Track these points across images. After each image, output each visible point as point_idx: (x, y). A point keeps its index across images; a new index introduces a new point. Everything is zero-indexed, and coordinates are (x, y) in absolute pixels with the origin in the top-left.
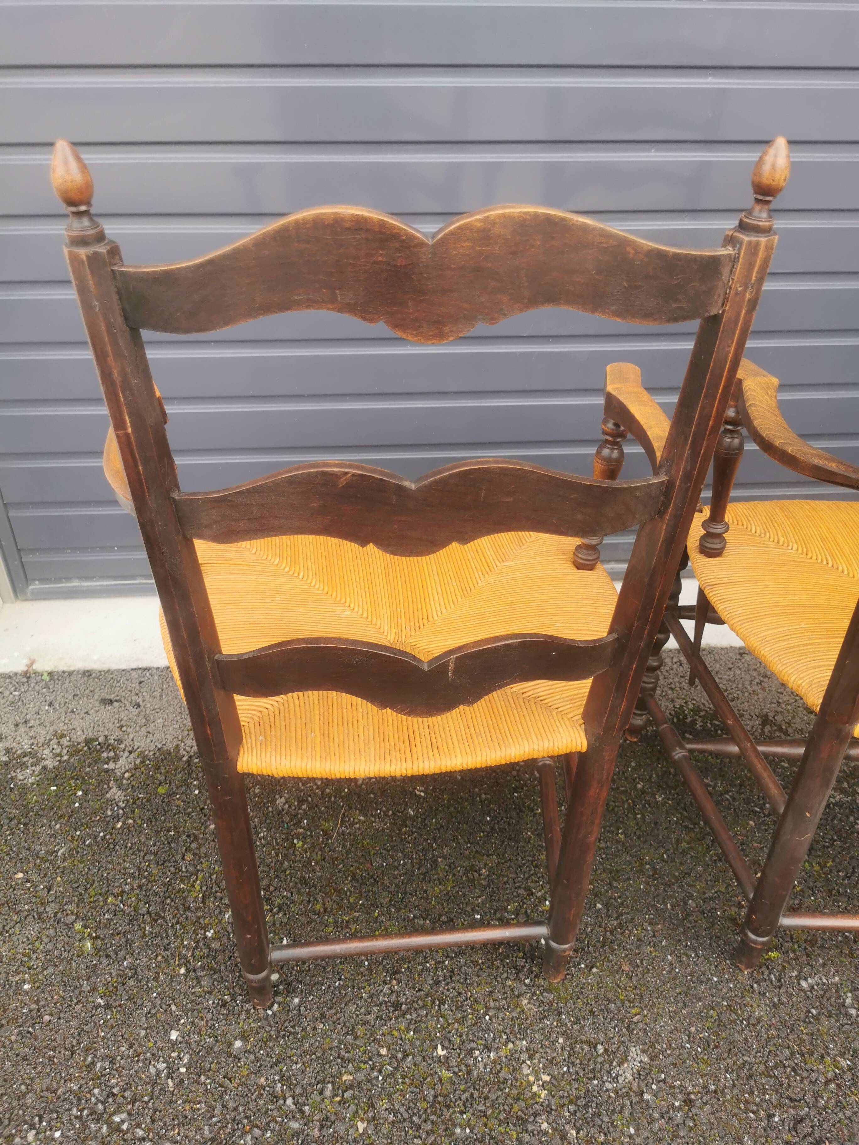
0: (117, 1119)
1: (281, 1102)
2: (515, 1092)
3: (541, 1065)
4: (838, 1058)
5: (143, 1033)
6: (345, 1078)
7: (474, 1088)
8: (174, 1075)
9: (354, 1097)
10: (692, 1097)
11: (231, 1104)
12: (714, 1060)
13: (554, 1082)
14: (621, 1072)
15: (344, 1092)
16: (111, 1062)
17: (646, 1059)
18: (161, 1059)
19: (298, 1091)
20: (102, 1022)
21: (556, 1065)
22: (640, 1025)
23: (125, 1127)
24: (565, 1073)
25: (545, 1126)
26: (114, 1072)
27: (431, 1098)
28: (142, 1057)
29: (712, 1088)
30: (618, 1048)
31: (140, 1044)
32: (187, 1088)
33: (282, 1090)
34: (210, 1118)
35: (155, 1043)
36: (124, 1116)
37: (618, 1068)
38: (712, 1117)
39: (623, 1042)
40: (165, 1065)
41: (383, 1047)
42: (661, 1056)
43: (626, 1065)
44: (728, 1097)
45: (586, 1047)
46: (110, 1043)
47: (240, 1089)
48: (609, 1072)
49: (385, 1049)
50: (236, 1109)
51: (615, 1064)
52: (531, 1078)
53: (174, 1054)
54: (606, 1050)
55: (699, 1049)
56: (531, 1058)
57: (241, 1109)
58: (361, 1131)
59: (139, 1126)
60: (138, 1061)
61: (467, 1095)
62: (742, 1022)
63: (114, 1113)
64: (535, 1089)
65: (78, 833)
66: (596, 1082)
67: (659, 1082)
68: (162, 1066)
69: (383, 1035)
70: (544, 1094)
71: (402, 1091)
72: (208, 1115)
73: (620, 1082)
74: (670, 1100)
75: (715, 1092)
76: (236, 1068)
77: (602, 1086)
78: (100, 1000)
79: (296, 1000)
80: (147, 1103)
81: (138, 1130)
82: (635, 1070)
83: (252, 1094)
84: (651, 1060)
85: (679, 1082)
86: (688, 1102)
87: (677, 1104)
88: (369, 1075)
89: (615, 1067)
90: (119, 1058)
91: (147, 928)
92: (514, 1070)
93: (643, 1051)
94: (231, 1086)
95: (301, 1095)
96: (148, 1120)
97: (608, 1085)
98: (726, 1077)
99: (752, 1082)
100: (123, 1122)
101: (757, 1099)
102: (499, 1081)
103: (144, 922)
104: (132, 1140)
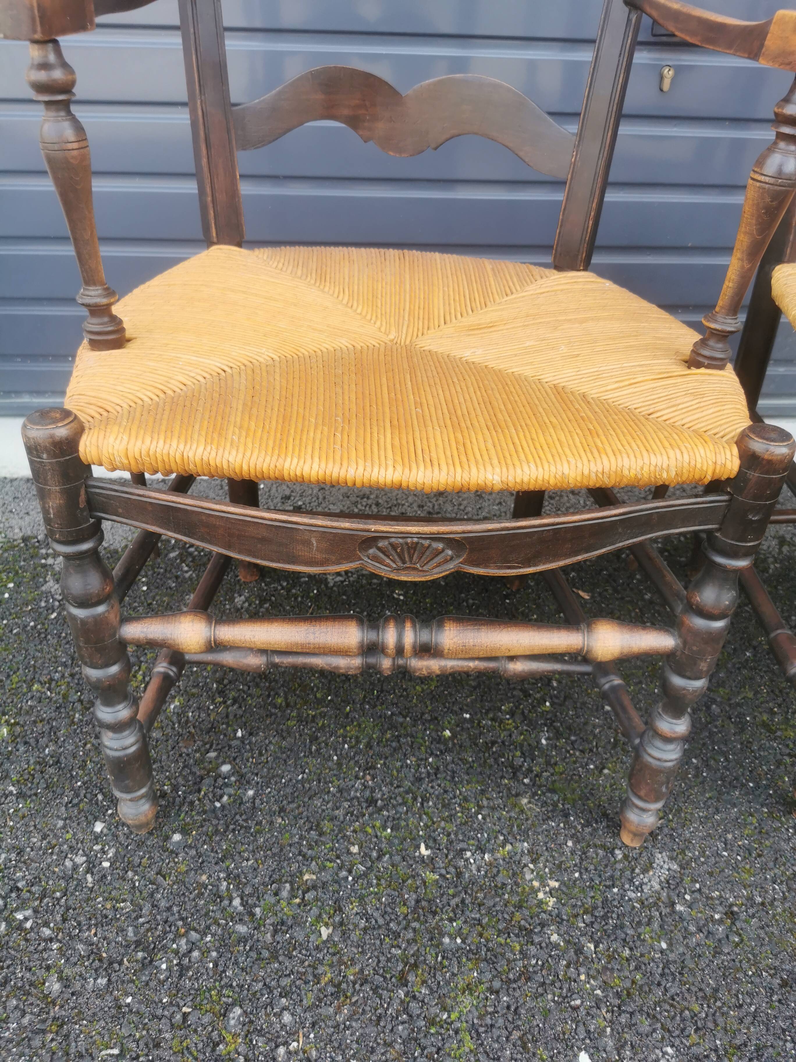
0: (20, 916)
1: (226, 902)
2: (515, 899)
3: (547, 870)
5: (60, 823)
6: (306, 877)
7: (466, 893)
8: (95, 870)
9: (317, 899)
10: (735, 909)
11: (163, 904)
12: (759, 871)
13: (564, 889)
14: (646, 880)
15: (304, 893)
16: (18, 854)
17: (675, 867)
18: (81, 852)
19: (248, 890)
20: (12, 810)
21: (565, 870)
22: (666, 830)
23: (28, 925)
24: (576, 879)
25: (555, 938)
26: (20, 865)
27: (413, 903)
28: (56, 849)
29: (759, 900)
30: (641, 854)
31: (55, 835)
32: (110, 884)
33: (228, 889)
34: (137, 918)
35: (74, 834)
36: (29, 913)
37: (642, 876)
38: (761, 932)
39: (646, 848)
40: (84, 858)
41: (354, 845)
42: (693, 865)
43: (651, 873)
44: (779, 910)
45: (601, 852)
46: (19, 833)
47: (175, 887)
48: (631, 881)
49: (357, 847)
50: (169, 909)
51: (637, 871)
52: (536, 884)
53: (97, 848)
54: (626, 857)
55: (739, 858)
56: (534, 861)
57: (175, 909)
58: (324, 937)
59: (46, 924)
60: (52, 853)
61: (457, 900)
62: (787, 830)
63: (17, 910)
64: (541, 895)
65: (5, 622)
66: (615, 890)
67: (693, 892)
68: (80, 859)
69: (355, 831)
70: (552, 901)
71: (376, 894)
72: (134, 915)
73: (645, 891)
74: (709, 912)
75: (763, 904)
76: (172, 864)
77: (623, 896)
78: (11, 788)
79: (251, 793)
80: (58, 900)
81: (45, 929)
82: (662, 879)
83: (191, 893)
84: (682, 867)
85: (718, 893)
86: (731, 915)
87: (717, 917)
88: (337, 874)
89: (638, 875)
90: (28, 849)
91: (77, 715)
92: (514, 874)
93: (671, 858)
94: (165, 884)
95: (250, 895)
96: (58, 918)
97: (631, 894)
98: (774, 889)
100: (26, 919)
102: (496, 886)
103: (73, 709)
104: (35, 940)
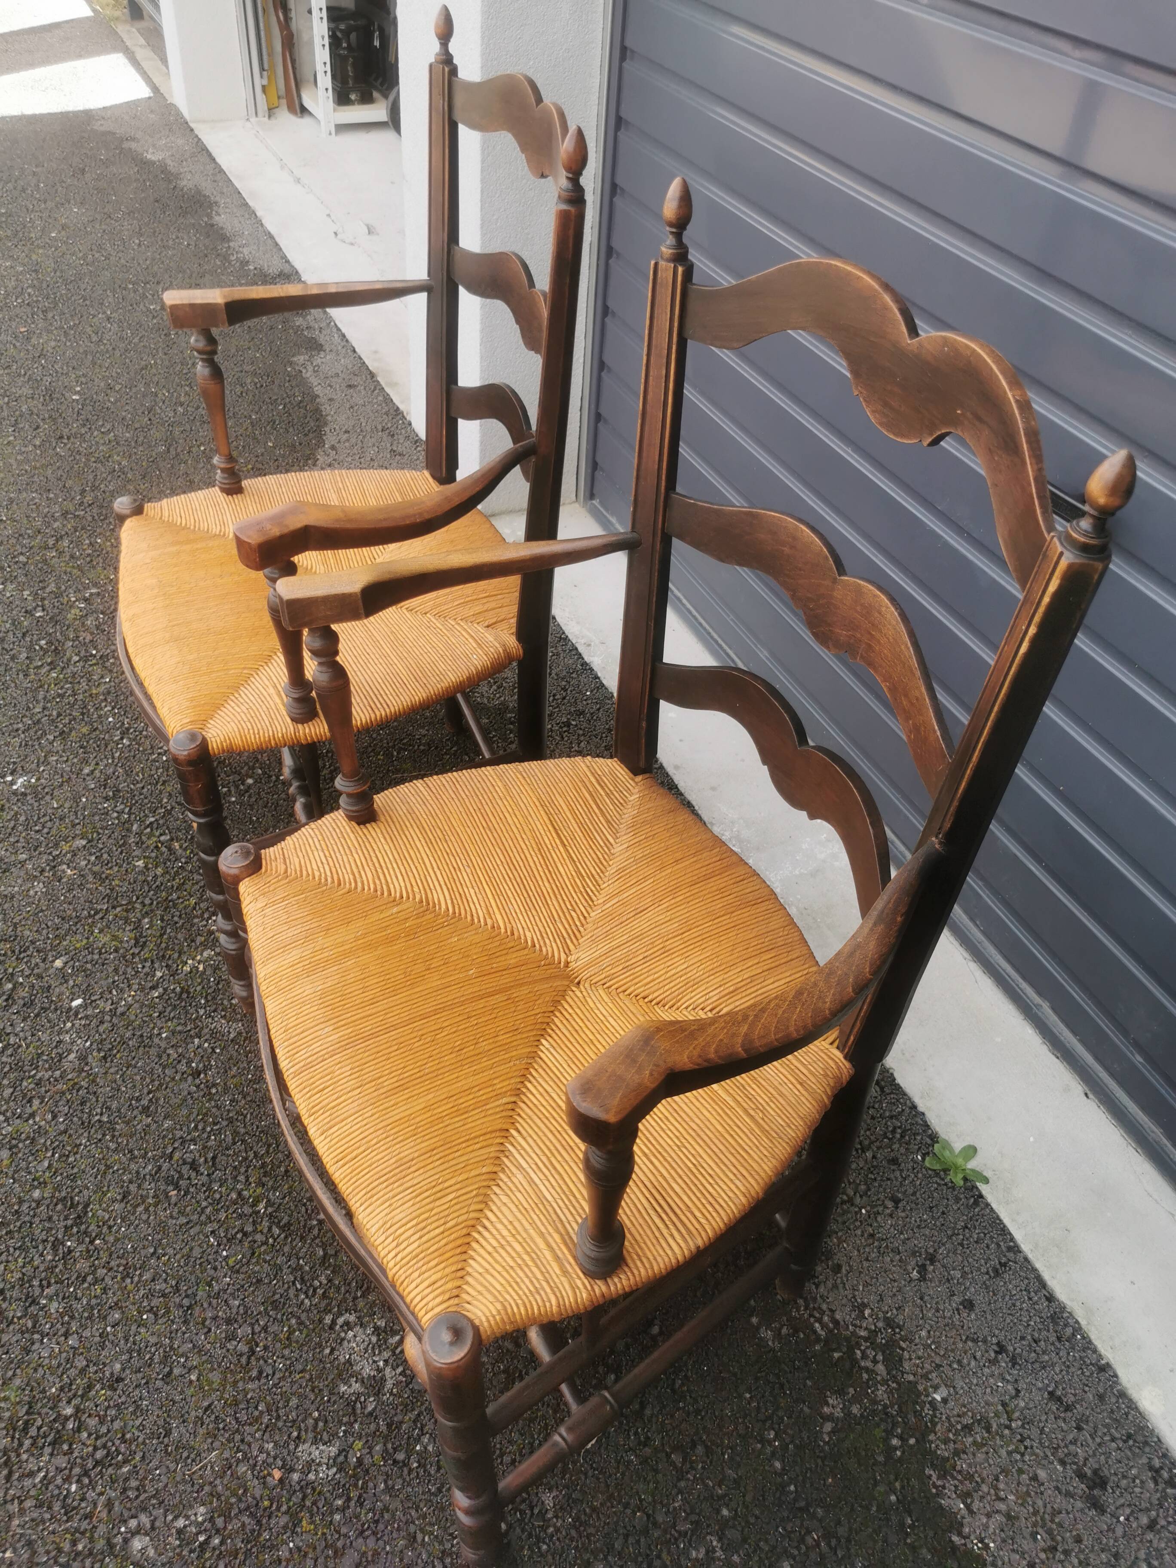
2: (185, 949)
3: (213, 962)
4: (265, 1201)
6: (177, 844)
7: (184, 923)
8: (160, 756)
10: (202, 1076)
12: (241, 1090)
13: (200, 974)
14: (215, 1019)
15: (165, 846)
21: (214, 971)
24: (208, 979)
25: (159, 974)
29: (214, 1091)
38: (186, 1093)
52: (198, 958)
56: (218, 953)
58: (137, 864)
61: (178, 919)
64: (190, 962)
66: (203, 1001)
67: (212, 1048)
70: (187, 969)
73: (207, 1020)
74: (198, 1058)
75: (210, 1093)
77: (200, 1007)
84: (232, 1041)
85: (214, 1064)
86: (196, 1074)
93: (240, 1034)
97: (202, 1012)
99: (225, 1123)
101: (209, 1129)
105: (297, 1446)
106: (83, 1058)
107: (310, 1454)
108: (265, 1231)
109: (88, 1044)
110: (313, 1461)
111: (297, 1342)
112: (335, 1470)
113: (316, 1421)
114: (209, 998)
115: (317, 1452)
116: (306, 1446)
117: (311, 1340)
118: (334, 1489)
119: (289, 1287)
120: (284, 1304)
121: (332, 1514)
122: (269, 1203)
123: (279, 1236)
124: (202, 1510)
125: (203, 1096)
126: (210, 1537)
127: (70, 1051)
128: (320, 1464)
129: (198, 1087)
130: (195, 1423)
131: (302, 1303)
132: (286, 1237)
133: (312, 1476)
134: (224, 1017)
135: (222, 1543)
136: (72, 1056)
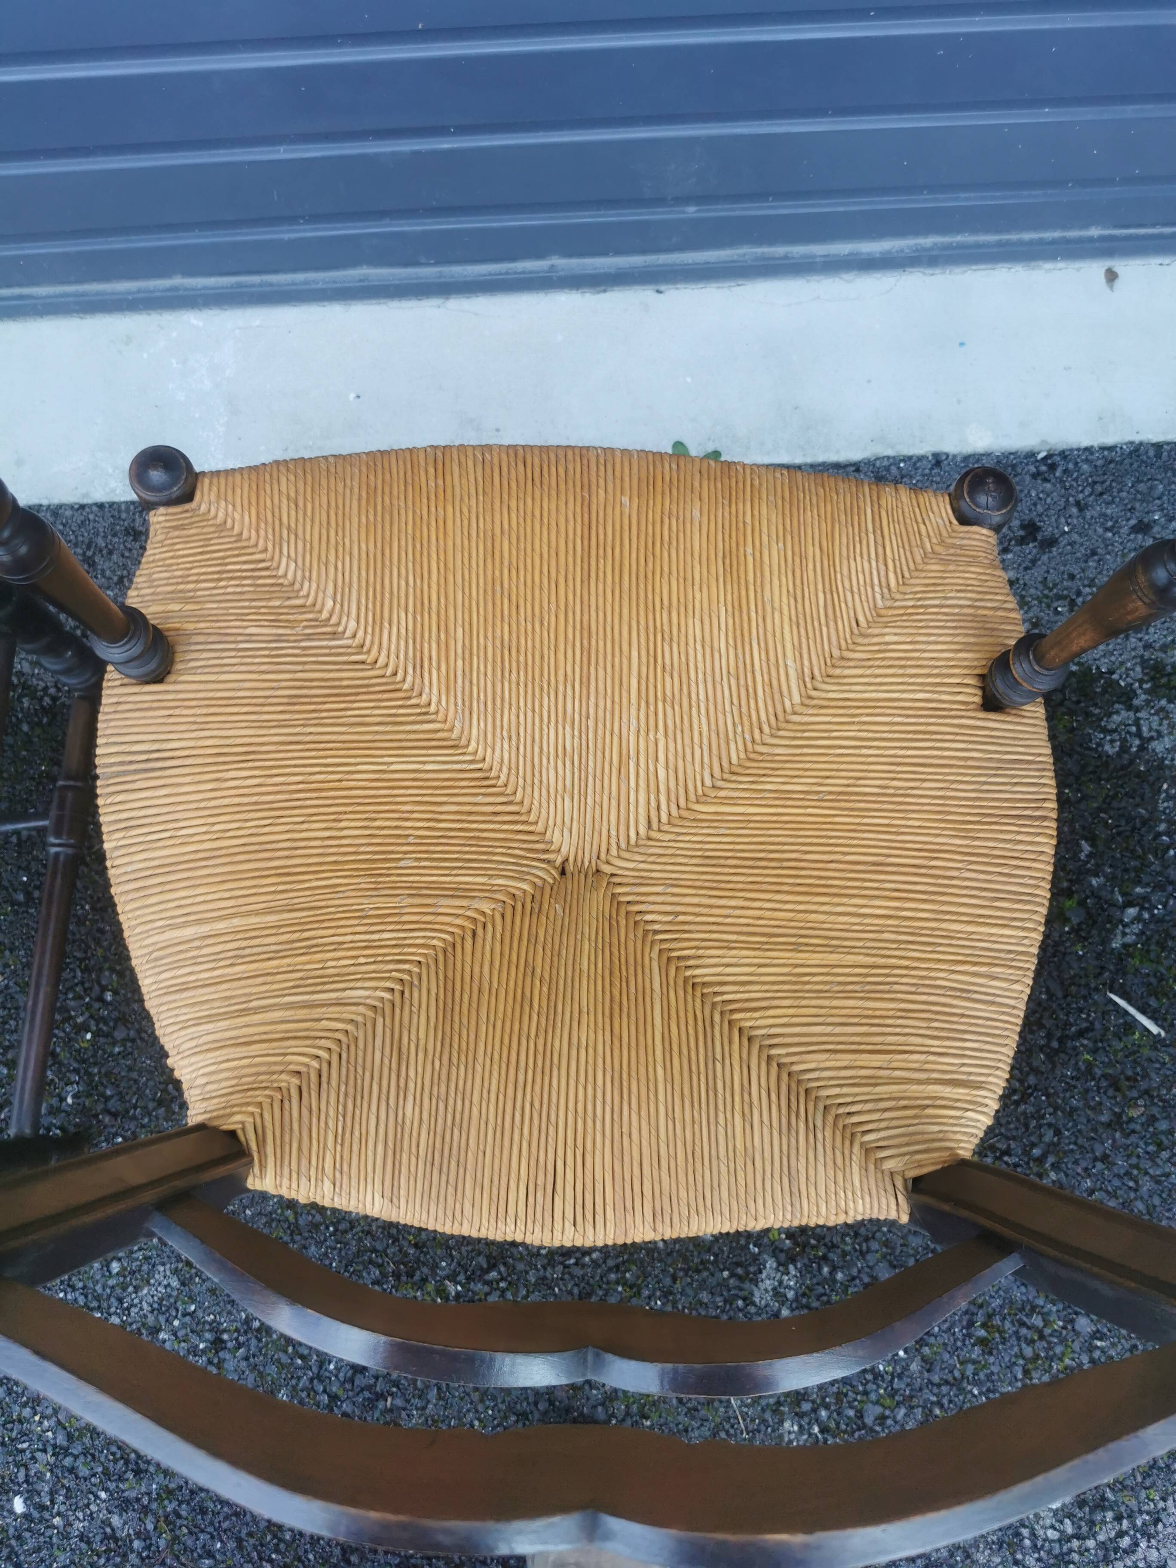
4: (447, 1282)
10: (225, 1337)
14: (136, 1301)
17: (175, 1283)
30: (141, 1266)
37: (134, 1296)
38: (244, 1364)
39: (150, 1258)
42: (197, 1279)
43: (145, 1291)
45: (94, 1264)
48: (120, 1301)
51: (131, 1289)
54: (124, 1269)
62: (327, 1228)
67: (184, 1315)
73: (132, 1314)
74: (194, 1339)
82: (156, 1298)
84: (183, 1284)
85: (212, 1317)
86: (218, 1344)
87: (202, 1346)
89: (130, 1294)
93: (175, 1272)
97: (115, 1319)
105: (753, 1304)
106: (124, 1505)
107: (766, 1290)
108: (487, 1289)
109: (103, 1495)
110: (774, 1289)
111: (638, 1277)
112: (791, 1268)
113: (732, 1275)
114: (94, 1304)
115: (768, 1282)
116: (757, 1294)
117: (642, 1261)
118: (810, 1272)
119: (569, 1273)
120: (588, 1283)
121: (834, 1281)
122: (452, 1277)
123: (500, 1273)
124: (787, 1425)
125: (260, 1340)
126: (817, 1420)
127: (107, 1523)
128: (781, 1283)
129: (239, 1346)
130: (693, 1418)
131: (592, 1261)
132: (505, 1264)
133: (791, 1294)
134: (137, 1289)
135: (827, 1407)
136: (116, 1520)
